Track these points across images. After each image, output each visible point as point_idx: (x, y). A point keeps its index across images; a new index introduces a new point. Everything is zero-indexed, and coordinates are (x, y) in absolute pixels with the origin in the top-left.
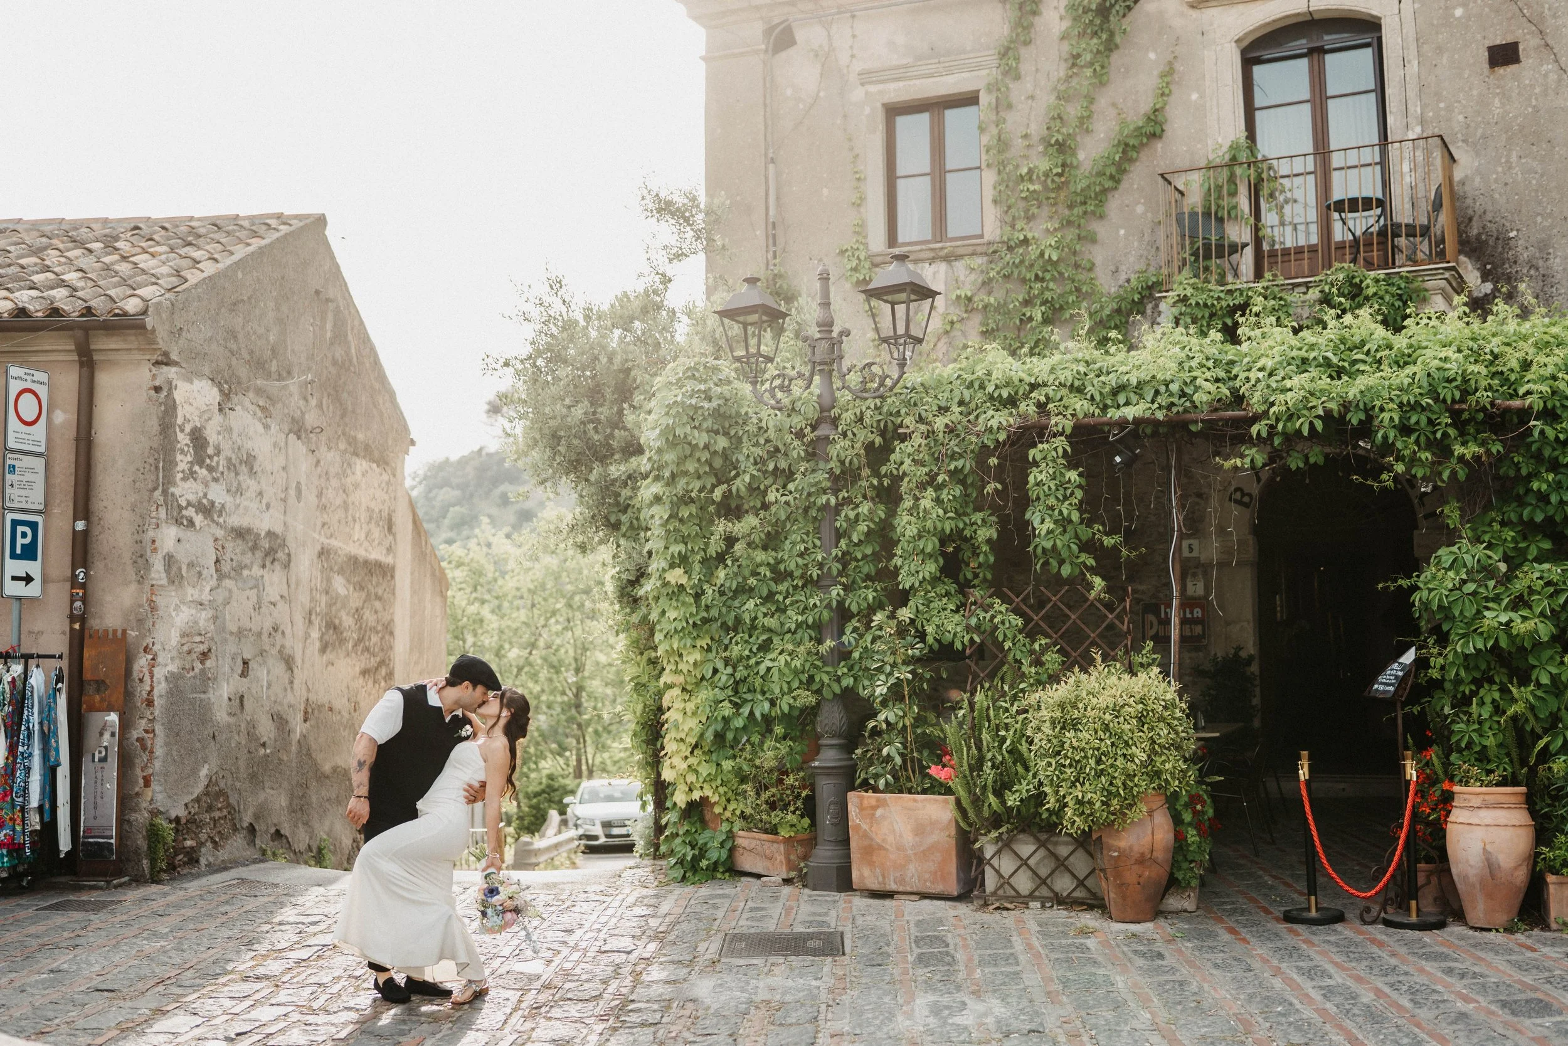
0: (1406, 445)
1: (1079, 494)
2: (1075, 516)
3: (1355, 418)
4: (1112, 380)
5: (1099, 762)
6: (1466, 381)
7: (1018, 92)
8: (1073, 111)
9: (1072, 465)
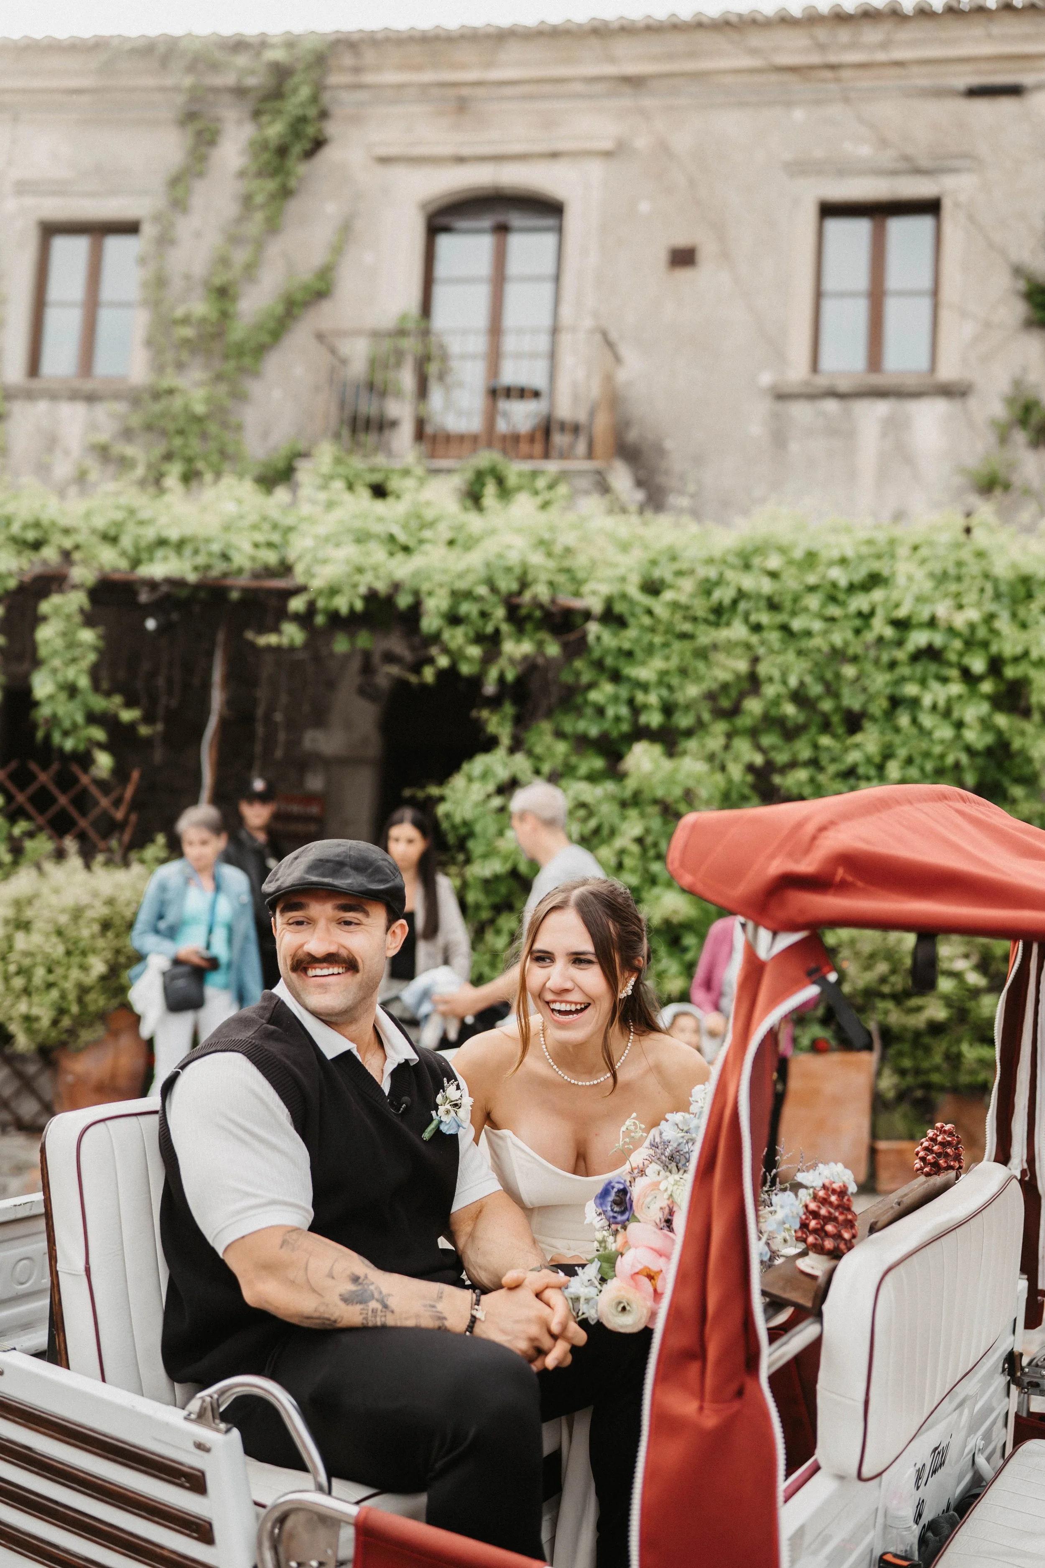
0: (456, 637)
1: (92, 657)
2: (84, 682)
3: (404, 601)
4: (150, 534)
5: (50, 971)
6: (525, 573)
7: (185, 227)
8: (240, 256)
9: (89, 621)
